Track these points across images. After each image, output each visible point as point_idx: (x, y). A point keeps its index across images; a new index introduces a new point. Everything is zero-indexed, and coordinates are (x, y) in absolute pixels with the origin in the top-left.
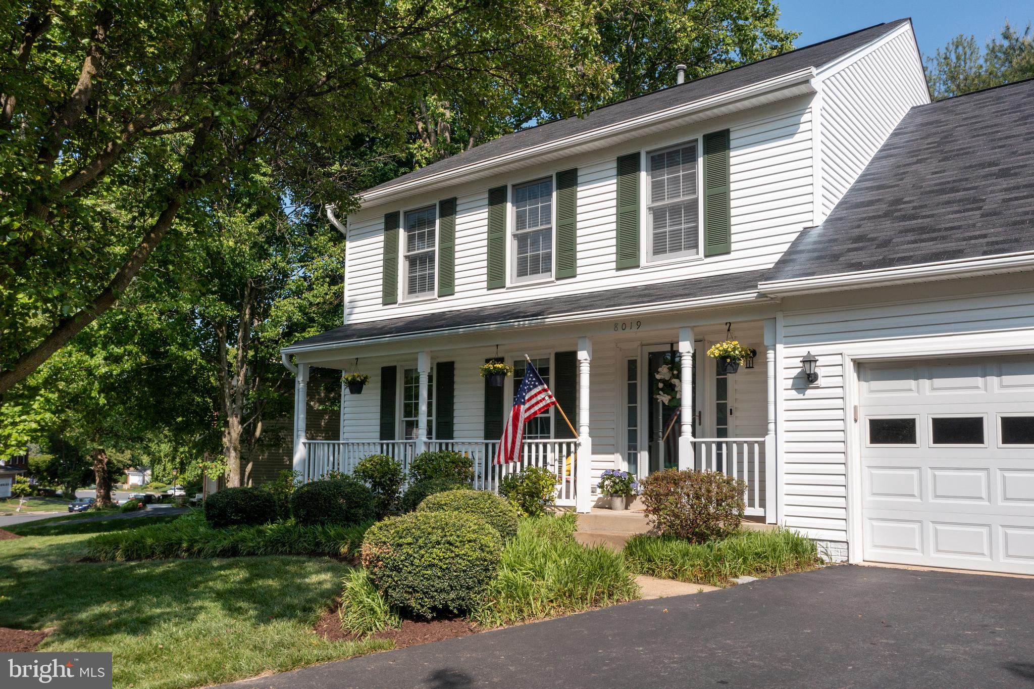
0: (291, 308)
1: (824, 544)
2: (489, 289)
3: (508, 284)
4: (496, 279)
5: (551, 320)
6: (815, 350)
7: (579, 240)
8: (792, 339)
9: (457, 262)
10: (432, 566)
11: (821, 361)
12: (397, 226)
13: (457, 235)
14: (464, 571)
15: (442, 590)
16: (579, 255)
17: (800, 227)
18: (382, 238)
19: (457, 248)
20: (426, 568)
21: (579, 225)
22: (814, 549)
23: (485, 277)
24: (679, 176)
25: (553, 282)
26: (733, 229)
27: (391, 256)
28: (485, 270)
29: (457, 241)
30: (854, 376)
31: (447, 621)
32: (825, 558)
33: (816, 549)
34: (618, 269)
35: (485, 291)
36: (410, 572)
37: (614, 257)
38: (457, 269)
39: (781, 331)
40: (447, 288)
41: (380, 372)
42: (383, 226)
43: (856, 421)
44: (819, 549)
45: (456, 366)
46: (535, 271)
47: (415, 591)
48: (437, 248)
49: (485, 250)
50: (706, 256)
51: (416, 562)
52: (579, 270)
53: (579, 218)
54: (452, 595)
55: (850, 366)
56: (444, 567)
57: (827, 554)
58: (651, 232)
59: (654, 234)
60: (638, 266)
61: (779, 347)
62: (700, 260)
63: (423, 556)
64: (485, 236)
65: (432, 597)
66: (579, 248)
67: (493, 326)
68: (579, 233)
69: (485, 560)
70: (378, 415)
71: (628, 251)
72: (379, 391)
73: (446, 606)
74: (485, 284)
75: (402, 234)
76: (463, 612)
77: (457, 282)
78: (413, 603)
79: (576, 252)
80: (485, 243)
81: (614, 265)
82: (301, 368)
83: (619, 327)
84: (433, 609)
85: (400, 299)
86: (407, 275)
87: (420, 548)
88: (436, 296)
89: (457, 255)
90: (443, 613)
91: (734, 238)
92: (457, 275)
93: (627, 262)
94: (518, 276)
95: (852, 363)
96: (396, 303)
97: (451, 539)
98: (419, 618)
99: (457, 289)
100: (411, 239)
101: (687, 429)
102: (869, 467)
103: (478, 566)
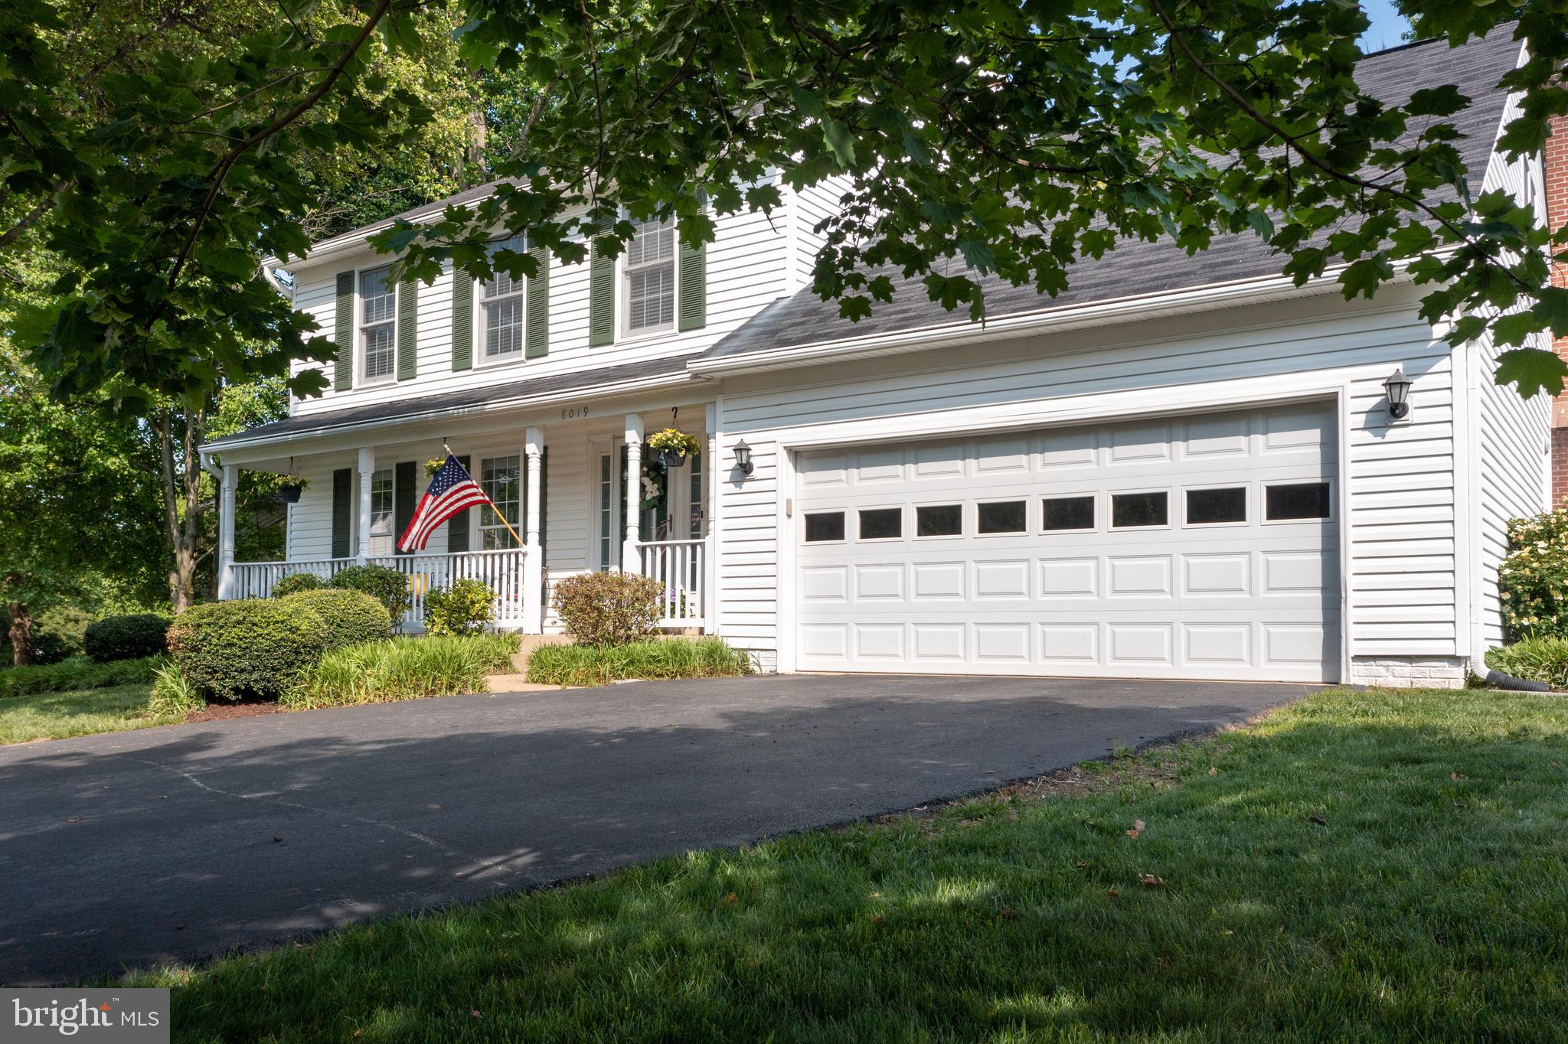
0: (248, 399)
1: (756, 653)
2: (455, 371)
3: (475, 365)
4: (461, 358)
5: (492, 406)
6: (748, 438)
7: (551, 310)
8: (731, 426)
9: (419, 336)
10: (230, 645)
11: (755, 450)
12: (351, 290)
13: (420, 302)
14: (267, 651)
15: (243, 671)
16: (551, 329)
17: (771, 298)
18: (333, 305)
19: (419, 319)
20: (225, 647)
21: (552, 292)
22: (745, 660)
23: (450, 356)
24: (656, 234)
25: (522, 362)
26: (709, 299)
27: (344, 328)
28: (450, 348)
29: (420, 311)
30: (791, 466)
31: (255, 705)
32: (756, 668)
33: (748, 660)
34: (592, 346)
35: (450, 374)
36: (209, 652)
37: (587, 332)
38: (419, 345)
39: (721, 417)
40: (408, 370)
41: (332, 477)
42: (334, 290)
43: (789, 516)
44: (752, 660)
45: (418, 467)
46: (506, 349)
47: (216, 672)
48: (396, 319)
49: (450, 321)
50: (681, 331)
51: (215, 641)
52: (551, 348)
53: (552, 282)
54: (255, 676)
55: (783, 456)
56: (244, 646)
57: (759, 665)
58: (628, 300)
59: (632, 304)
60: (612, 343)
61: (719, 435)
62: (675, 335)
63: (221, 635)
64: (450, 304)
65: (234, 678)
66: (551, 320)
67: (431, 414)
68: (551, 301)
69: (294, 642)
70: (330, 532)
71: (602, 324)
72: (331, 501)
73: (249, 688)
74: (449, 365)
75: (358, 302)
76: (271, 696)
77: (419, 362)
78: (214, 684)
79: (547, 325)
80: (450, 313)
81: (587, 341)
82: (226, 470)
83: (567, 413)
84: (236, 690)
85: (355, 384)
86: (364, 354)
87: (221, 627)
88: (395, 380)
89: (419, 328)
90: (248, 696)
91: (709, 309)
92: (419, 354)
93: (602, 337)
94: (488, 355)
95: (785, 452)
96: (350, 389)
97: (256, 620)
98: (223, 701)
99: (419, 371)
100: (368, 309)
101: (633, 531)
102: (804, 567)
103: (285, 647)
